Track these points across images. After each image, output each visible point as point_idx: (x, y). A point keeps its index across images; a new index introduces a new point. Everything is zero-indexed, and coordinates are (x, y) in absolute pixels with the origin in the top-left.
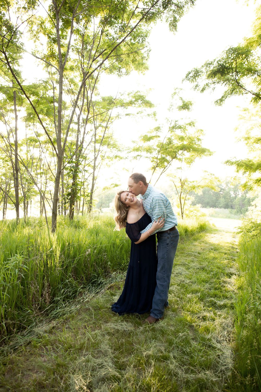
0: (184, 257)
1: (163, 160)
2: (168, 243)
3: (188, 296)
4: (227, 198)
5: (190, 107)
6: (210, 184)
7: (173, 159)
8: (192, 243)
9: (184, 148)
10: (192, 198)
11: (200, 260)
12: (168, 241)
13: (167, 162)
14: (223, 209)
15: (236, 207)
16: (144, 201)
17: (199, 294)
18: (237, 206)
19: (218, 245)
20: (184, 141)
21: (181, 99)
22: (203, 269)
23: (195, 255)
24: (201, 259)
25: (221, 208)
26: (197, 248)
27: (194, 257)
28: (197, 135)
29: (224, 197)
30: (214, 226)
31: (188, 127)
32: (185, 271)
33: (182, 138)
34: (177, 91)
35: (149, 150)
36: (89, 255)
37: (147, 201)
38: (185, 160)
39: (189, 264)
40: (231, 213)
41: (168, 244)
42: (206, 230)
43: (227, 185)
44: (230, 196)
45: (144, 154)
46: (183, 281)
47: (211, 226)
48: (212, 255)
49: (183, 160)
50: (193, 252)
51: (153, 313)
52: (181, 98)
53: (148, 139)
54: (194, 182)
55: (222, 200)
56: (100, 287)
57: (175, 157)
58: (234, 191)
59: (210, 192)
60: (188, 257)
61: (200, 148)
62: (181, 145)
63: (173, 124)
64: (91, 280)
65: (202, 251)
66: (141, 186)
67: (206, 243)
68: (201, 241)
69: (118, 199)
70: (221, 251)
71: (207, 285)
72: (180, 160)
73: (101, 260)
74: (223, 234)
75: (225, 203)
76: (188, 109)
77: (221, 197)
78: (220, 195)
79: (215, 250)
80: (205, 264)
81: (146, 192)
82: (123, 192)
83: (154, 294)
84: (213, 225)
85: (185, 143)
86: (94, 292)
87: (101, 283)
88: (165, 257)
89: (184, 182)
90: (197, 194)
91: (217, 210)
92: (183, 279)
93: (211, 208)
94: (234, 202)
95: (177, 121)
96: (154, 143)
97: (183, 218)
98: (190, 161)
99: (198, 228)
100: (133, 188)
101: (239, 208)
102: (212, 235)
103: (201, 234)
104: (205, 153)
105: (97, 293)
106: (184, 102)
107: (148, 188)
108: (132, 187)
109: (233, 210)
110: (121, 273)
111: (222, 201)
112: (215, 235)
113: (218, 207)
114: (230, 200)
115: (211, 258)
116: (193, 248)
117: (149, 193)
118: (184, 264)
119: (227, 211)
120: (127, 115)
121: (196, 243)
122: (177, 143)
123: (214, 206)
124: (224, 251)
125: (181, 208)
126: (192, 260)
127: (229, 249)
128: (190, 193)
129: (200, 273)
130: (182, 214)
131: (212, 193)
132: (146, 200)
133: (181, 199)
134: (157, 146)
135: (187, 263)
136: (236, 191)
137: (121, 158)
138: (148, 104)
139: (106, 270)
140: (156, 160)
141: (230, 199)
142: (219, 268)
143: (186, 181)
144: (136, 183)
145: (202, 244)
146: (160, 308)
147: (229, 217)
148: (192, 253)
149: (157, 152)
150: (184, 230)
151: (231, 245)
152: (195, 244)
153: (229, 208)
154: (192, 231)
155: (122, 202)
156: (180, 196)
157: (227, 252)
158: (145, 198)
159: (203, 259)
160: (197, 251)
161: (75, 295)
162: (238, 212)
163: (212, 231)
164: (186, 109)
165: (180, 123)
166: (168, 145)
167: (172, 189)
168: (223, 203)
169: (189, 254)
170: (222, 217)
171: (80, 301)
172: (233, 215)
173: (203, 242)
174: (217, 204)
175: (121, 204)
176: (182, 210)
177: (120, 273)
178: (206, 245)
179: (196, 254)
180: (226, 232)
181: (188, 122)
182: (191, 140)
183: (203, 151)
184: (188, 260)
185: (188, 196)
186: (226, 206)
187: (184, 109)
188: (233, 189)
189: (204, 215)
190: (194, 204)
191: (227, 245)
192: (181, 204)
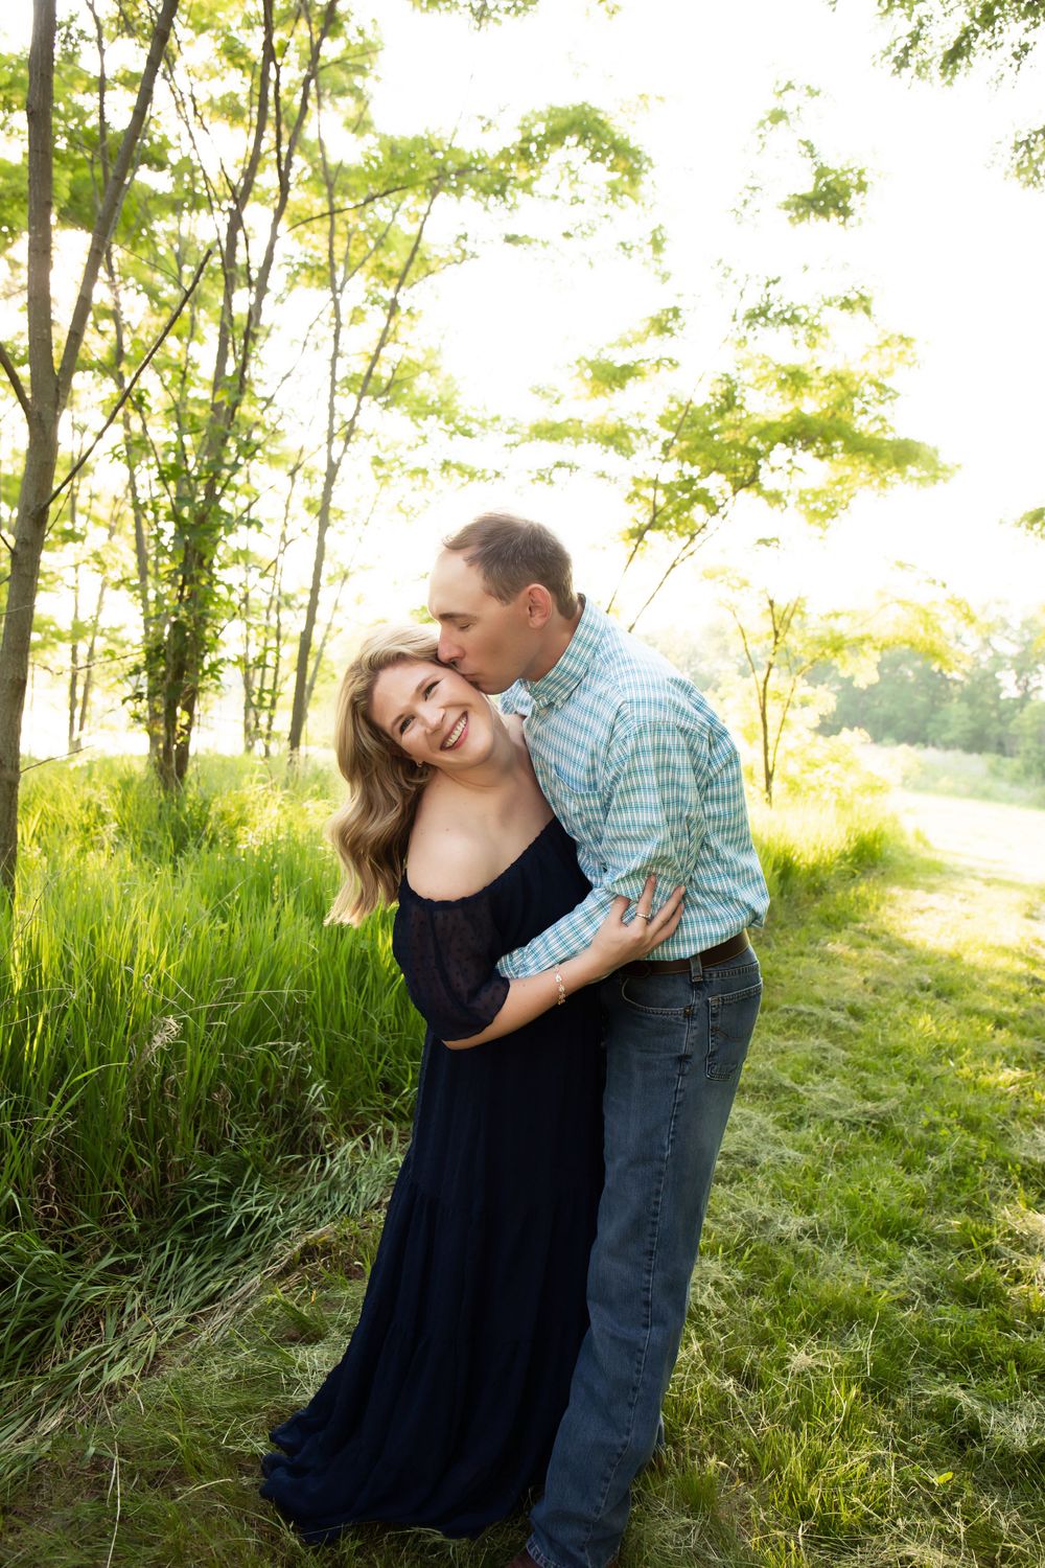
0: (770, 1036)
1: (687, 494)
2: (685, 1049)
3: (800, 1359)
4: (982, 705)
5: (854, 201)
6: (922, 633)
7: (742, 487)
8: (816, 942)
9: (801, 433)
10: (825, 700)
11: (861, 1058)
12: (688, 1038)
13: (705, 503)
14: (956, 757)
15: (1022, 749)
16: (538, 728)
17: (864, 1344)
18: (1029, 744)
19: (954, 960)
20: (806, 398)
21: (804, 149)
22: (882, 1128)
23: (833, 1026)
24: (868, 1054)
25: (948, 746)
26: (843, 975)
27: (826, 1035)
28: (873, 368)
29: (970, 698)
30: (926, 844)
31: (833, 317)
32: (777, 1143)
33: (795, 379)
34: (789, 102)
35: (616, 439)
36: (174, 1052)
37: (562, 726)
38: (803, 500)
39: (801, 1089)
40: (995, 773)
41: (683, 1059)
42: (887, 862)
43: (987, 641)
44: (996, 696)
45: (592, 455)
46: (766, 1222)
47: (910, 842)
48: (925, 1026)
49: (791, 500)
50: (821, 1003)
51: (551, 1541)
52: (806, 143)
53: (614, 377)
54: (837, 615)
55: (957, 712)
56: (239, 1252)
57: (751, 481)
58: (1020, 673)
59: (903, 668)
60: (793, 1037)
61: (889, 437)
62: (785, 416)
63: (753, 301)
64: (184, 1211)
65: (868, 997)
66: (537, 621)
67: (891, 948)
68: (862, 932)
69: (354, 706)
70: (971, 1000)
71: (915, 1264)
72: (775, 497)
73: (265, 1072)
74: (973, 895)
75: (971, 725)
76: (845, 212)
77: (952, 697)
78: (951, 685)
79: (939, 995)
80: (894, 1091)
81: (564, 662)
82: (399, 659)
83: (566, 1404)
84: (919, 837)
85: (812, 405)
86: (187, 1292)
87: (250, 1224)
88: (663, 1148)
89: (787, 615)
90: (851, 679)
91: (931, 755)
92: (765, 1211)
93: (904, 747)
94: (1012, 725)
95: (775, 282)
96: (643, 404)
97: (769, 801)
98: (824, 509)
99: (844, 856)
100: (475, 633)
101: (1034, 754)
102: (918, 897)
103: (862, 889)
104: (911, 470)
105: (213, 1298)
106: (821, 172)
107: (580, 630)
108: (463, 628)
109: (1007, 760)
110: (395, 1140)
111: (959, 717)
112: (934, 899)
113: (934, 745)
114: (994, 714)
115: (920, 1052)
116: (822, 972)
117: (581, 670)
118: (771, 1090)
119: (978, 763)
120: (511, 239)
121: (837, 946)
122: (766, 405)
123: (916, 736)
124: (990, 1003)
125: (766, 748)
126: (817, 1055)
127: (1013, 987)
128: (817, 673)
129: (865, 1164)
130: (769, 776)
131: (910, 673)
132: (555, 720)
133: (768, 701)
134: (663, 421)
135: (788, 1082)
136: (1030, 670)
137: (472, 475)
138: (624, 157)
139: (296, 1131)
140: (649, 492)
141: (994, 707)
142: (971, 1125)
143: (796, 608)
144: (500, 597)
145: (872, 952)
146: (597, 1509)
147: (986, 795)
148: (817, 1010)
149: (657, 447)
150: (774, 869)
151: (1020, 967)
152: (830, 947)
153: (988, 751)
154: (813, 871)
155: (376, 731)
156: (761, 686)
157: (1005, 1009)
158: (551, 705)
159: (880, 1056)
160: (845, 997)
161: (42, 1335)
162: (1028, 771)
163: (913, 869)
164: (832, 215)
165: (791, 294)
166: (721, 412)
167: (725, 648)
168: (964, 723)
169: (800, 1013)
170: (953, 792)
171: (69, 1376)
172: (1004, 786)
173: (874, 937)
174: (930, 727)
175: (368, 742)
176: (770, 752)
177: (388, 1135)
178: (890, 958)
179: (838, 1017)
180: (988, 883)
181: (839, 289)
182: (845, 388)
183: (903, 454)
184: (792, 1055)
185: (803, 689)
186: (977, 742)
187: (823, 212)
188: (1012, 658)
189: (875, 788)
190: (827, 728)
191: (1002, 962)
192: (765, 726)
